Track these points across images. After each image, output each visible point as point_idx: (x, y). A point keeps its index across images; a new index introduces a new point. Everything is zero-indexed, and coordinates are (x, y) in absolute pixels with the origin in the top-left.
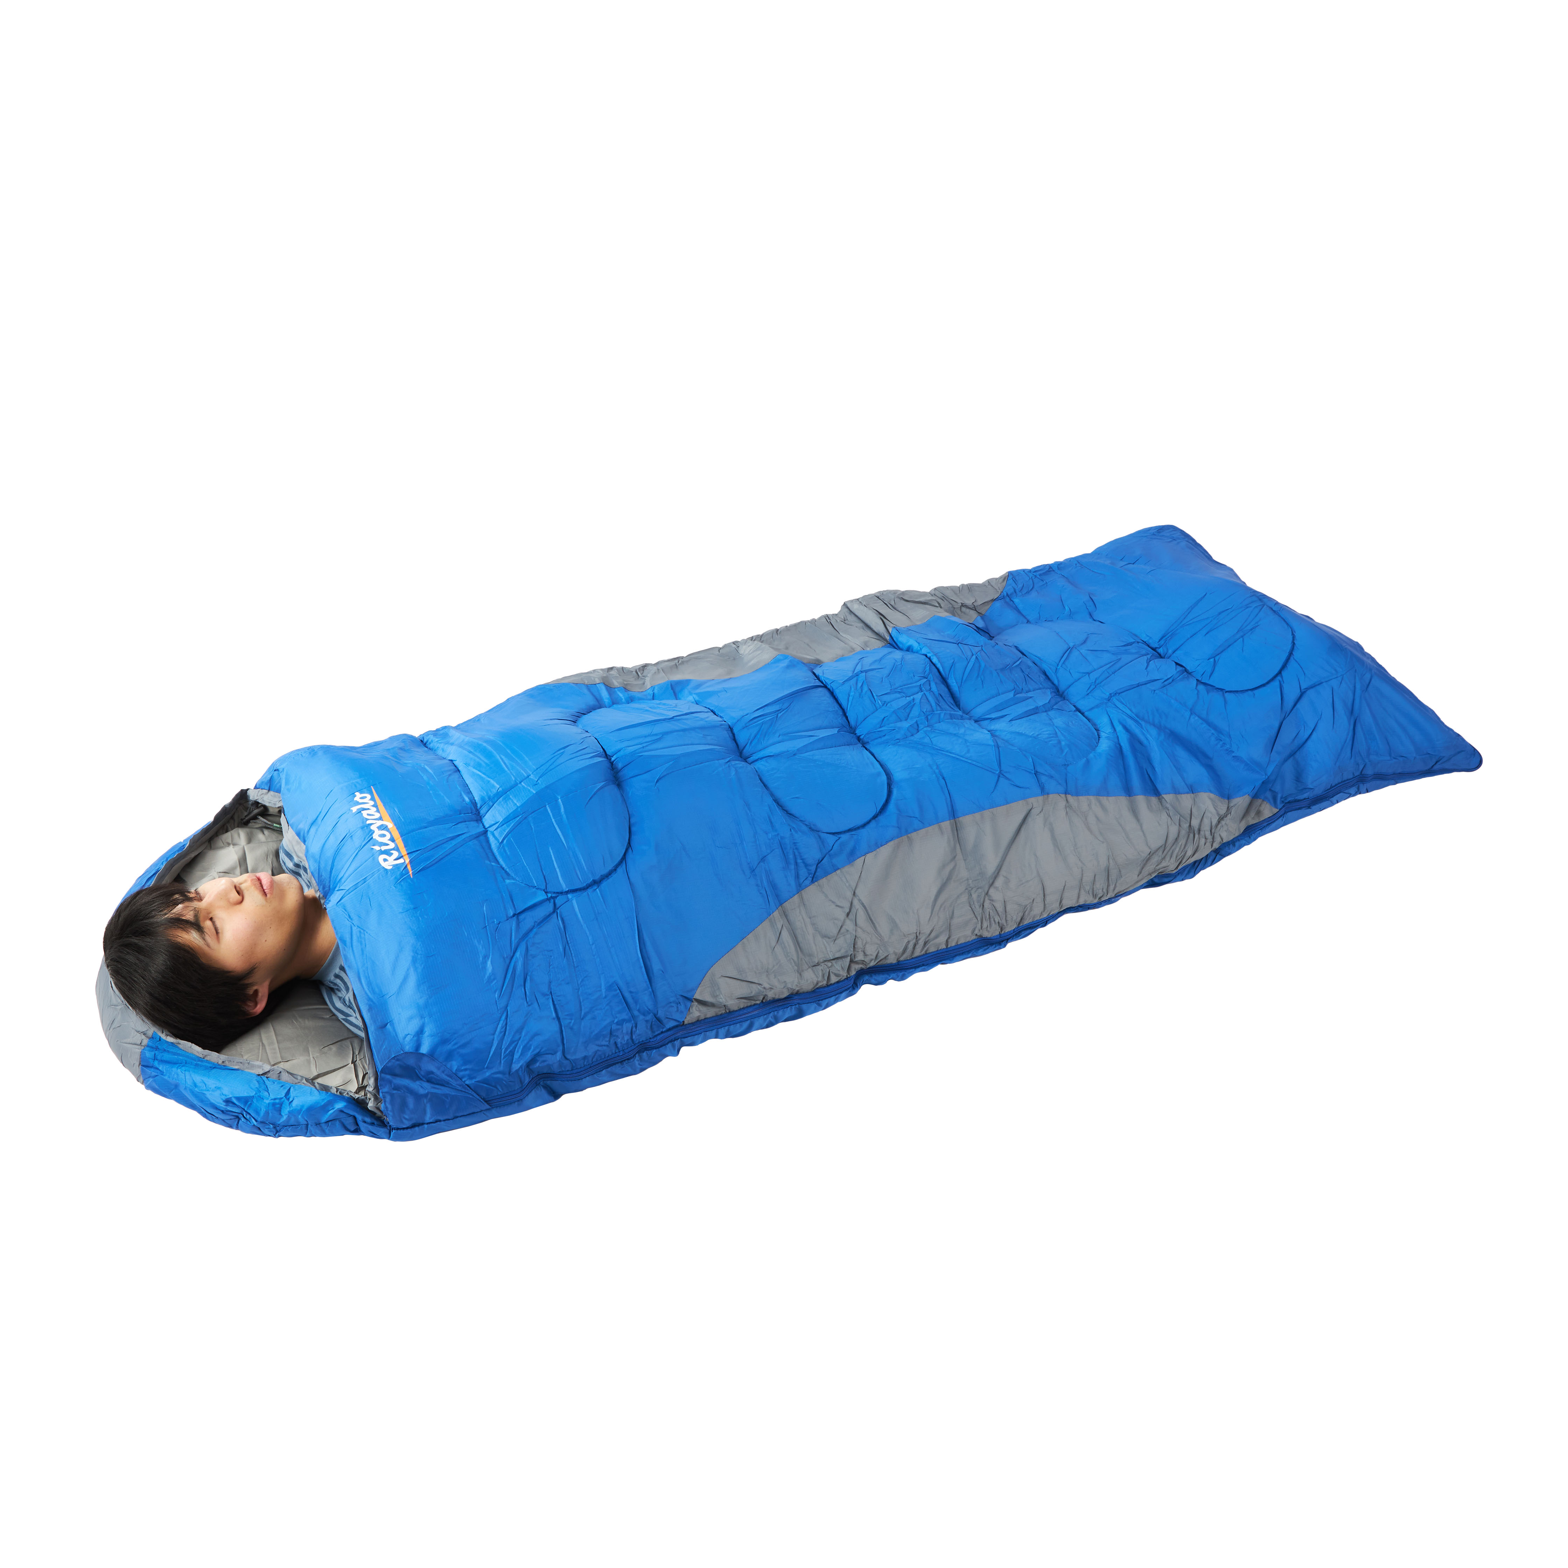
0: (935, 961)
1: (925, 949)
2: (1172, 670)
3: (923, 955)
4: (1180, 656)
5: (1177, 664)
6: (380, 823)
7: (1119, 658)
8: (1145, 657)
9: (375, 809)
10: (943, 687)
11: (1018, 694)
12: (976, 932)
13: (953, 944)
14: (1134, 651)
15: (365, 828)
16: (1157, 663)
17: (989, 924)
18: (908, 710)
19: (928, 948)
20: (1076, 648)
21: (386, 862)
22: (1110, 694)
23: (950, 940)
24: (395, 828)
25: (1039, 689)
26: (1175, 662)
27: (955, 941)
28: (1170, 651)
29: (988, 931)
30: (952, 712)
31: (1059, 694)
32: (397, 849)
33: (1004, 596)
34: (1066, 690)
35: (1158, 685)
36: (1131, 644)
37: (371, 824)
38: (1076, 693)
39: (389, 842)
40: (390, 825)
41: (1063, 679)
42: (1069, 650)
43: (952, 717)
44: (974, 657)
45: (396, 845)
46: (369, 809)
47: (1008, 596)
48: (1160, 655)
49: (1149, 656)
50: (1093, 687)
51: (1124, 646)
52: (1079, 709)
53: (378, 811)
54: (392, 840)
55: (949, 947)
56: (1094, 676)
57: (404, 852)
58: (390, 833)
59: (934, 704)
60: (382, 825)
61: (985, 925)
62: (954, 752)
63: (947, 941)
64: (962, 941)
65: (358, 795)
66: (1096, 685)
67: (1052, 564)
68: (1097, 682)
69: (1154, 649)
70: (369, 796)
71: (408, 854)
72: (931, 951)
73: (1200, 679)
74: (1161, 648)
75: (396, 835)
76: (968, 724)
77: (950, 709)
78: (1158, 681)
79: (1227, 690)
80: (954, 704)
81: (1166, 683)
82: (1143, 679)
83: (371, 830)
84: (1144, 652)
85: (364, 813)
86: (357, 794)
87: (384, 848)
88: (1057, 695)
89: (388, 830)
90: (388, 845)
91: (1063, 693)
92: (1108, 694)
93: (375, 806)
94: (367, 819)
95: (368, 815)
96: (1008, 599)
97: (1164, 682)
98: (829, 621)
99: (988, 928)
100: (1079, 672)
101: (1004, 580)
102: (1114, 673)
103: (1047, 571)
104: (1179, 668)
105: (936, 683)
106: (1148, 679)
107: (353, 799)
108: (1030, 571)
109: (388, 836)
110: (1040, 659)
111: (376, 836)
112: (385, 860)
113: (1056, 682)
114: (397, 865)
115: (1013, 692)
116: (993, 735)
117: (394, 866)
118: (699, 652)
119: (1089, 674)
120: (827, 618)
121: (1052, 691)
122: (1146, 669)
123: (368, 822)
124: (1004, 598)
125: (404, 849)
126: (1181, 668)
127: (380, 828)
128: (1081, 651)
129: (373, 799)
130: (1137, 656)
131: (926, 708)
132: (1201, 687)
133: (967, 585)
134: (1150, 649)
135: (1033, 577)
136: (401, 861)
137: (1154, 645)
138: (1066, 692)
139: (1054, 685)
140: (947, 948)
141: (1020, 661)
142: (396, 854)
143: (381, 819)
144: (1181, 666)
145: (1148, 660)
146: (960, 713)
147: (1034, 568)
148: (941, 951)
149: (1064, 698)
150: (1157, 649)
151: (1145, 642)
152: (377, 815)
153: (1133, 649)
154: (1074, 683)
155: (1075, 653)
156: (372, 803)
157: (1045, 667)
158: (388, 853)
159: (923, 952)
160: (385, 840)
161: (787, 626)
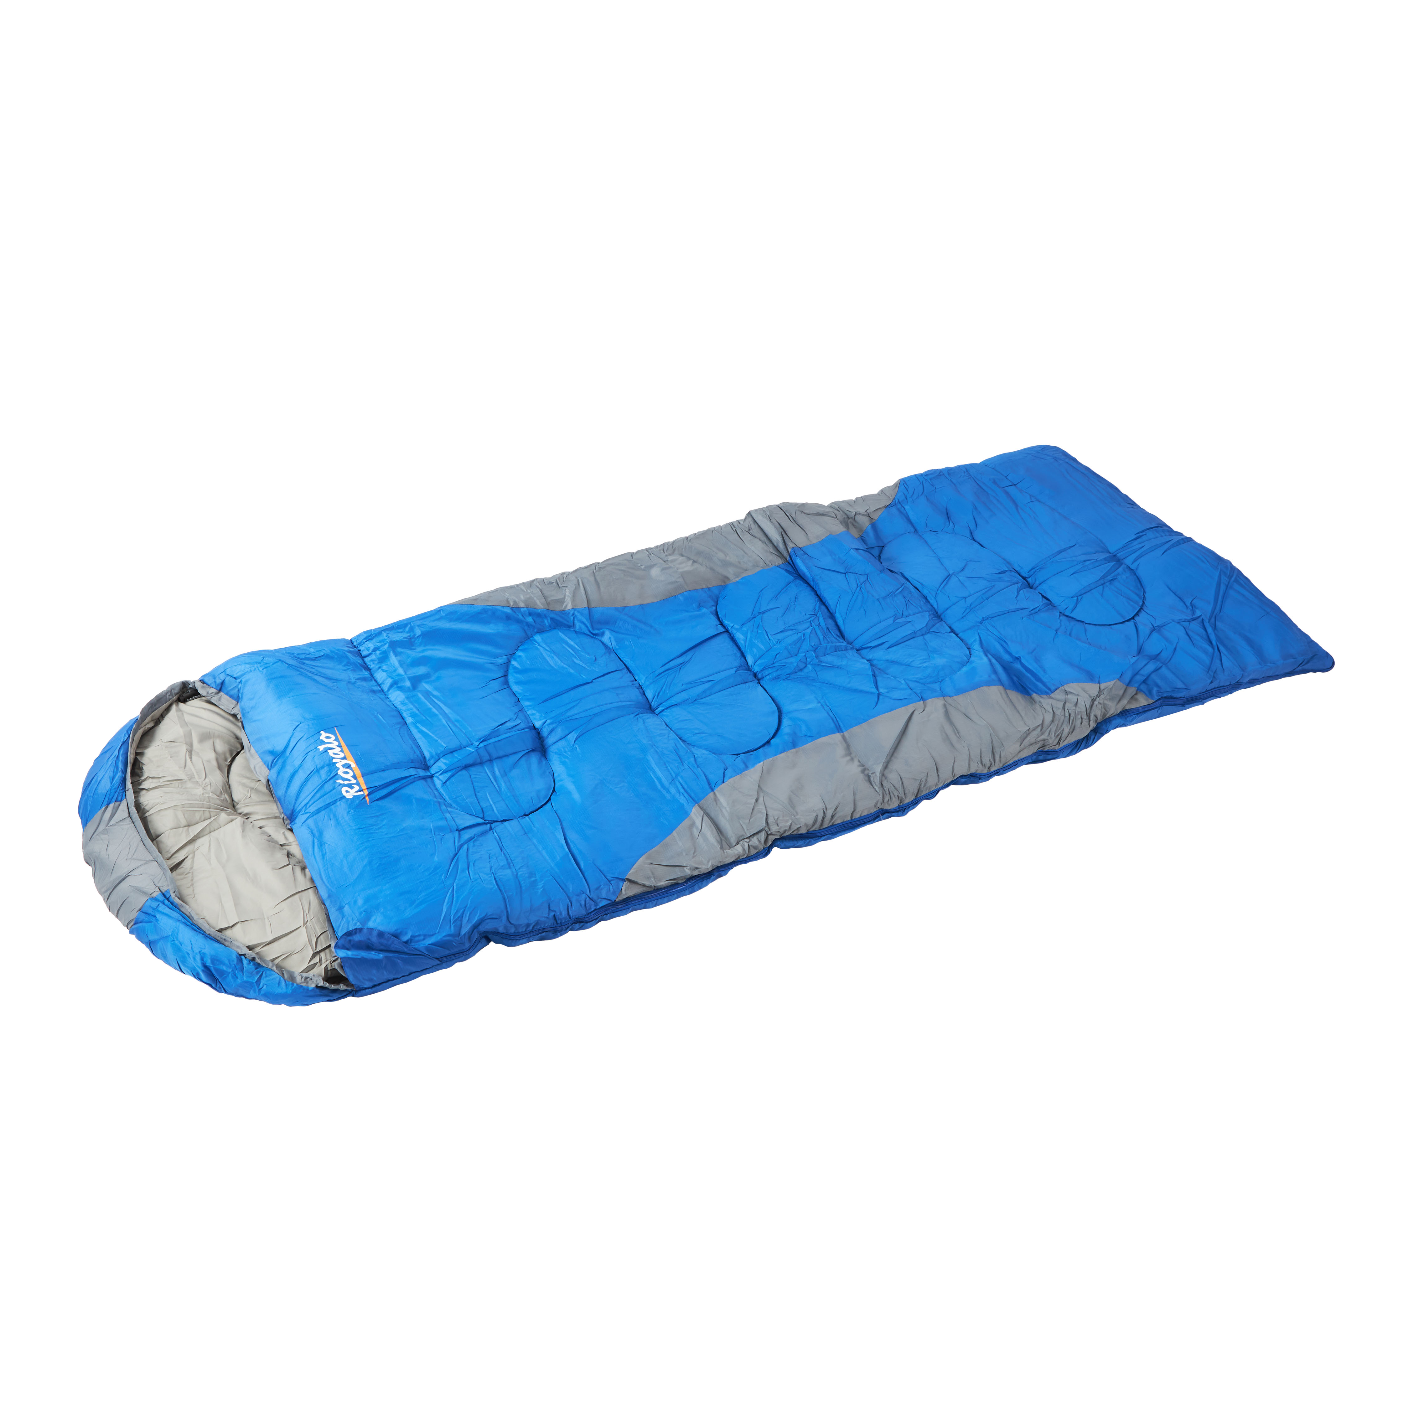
0: (842, 830)
1: (833, 821)
2: (1039, 602)
3: (831, 826)
4: (1044, 588)
5: (1043, 596)
6: (344, 762)
7: (993, 585)
8: (1016, 586)
9: (339, 749)
10: (830, 622)
11: (898, 619)
12: (879, 805)
13: (858, 816)
14: (1007, 579)
15: (332, 765)
16: (1025, 593)
17: (889, 798)
18: (798, 645)
19: (835, 820)
20: (955, 575)
21: (348, 793)
22: (983, 618)
23: (854, 813)
24: (357, 768)
25: (919, 613)
26: (1042, 595)
27: (860, 813)
28: (1037, 583)
29: (889, 805)
30: (838, 644)
31: (938, 616)
32: (358, 784)
33: (896, 503)
34: (944, 612)
35: (1026, 612)
36: (1004, 572)
37: (337, 763)
38: (952, 616)
39: (352, 779)
40: (353, 765)
41: (940, 603)
42: (949, 577)
43: (836, 649)
44: (859, 588)
45: (358, 781)
46: (334, 749)
47: (900, 503)
48: (1029, 584)
49: (1019, 585)
50: (968, 611)
51: (999, 573)
52: (955, 631)
53: (342, 751)
54: (355, 777)
55: (854, 818)
56: (969, 600)
57: (364, 787)
58: (353, 771)
59: (821, 637)
60: (346, 764)
61: (886, 800)
62: (836, 684)
63: (852, 814)
64: (865, 813)
65: (323, 735)
66: (971, 609)
67: (943, 469)
68: (972, 606)
69: (1024, 578)
70: (333, 737)
71: (367, 789)
72: (837, 823)
73: (1063, 612)
74: (1030, 578)
75: (358, 773)
76: (851, 654)
77: (836, 641)
78: (1027, 609)
79: (1087, 622)
80: (840, 636)
81: (1033, 612)
82: (1013, 607)
83: (336, 767)
84: (1015, 580)
85: (331, 752)
86: (322, 732)
87: (346, 782)
88: (935, 617)
89: (351, 769)
90: (350, 780)
91: (941, 615)
92: (981, 618)
93: (339, 746)
94: (333, 758)
95: (334, 753)
96: (899, 506)
97: (1032, 610)
98: (734, 529)
99: (889, 802)
100: (957, 597)
101: (896, 486)
102: (987, 599)
103: (937, 475)
104: (1045, 601)
105: (824, 619)
106: (1018, 606)
107: (319, 738)
108: (921, 475)
109: (351, 774)
110: (922, 584)
111: (340, 773)
112: (347, 792)
113: (935, 606)
114: (357, 796)
115: (893, 618)
116: (872, 665)
117: (354, 796)
118: (614, 557)
119: (965, 598)
120: (732, 526)
121: (931, 613)
122: (1016, 598)
123: (334, 761)
124: (895, 504)
125: (364, 785)
126: (1047, 601)
127: (344, 766)
128: (960, 578)
129: (337, 740)
130: (1010, 584)
131: (814, 642)
132: (1062, 618)
133: (861, 497)
134: (1020, 578)
135: (924, 482)
136: (361, 793)
137: (1025, 575)
138: (944, 614)
139: (934, 608)
140: (851, 819)
141: (903, 587)
142: (357, 788)
143: (345, 758)
144: (1047, 599)
145: (1019, 589)
146: (845, 644)
147: (925, 472)
148: (846, 823)
149: (942, 619)
150: (1027, 579)
151: (1017, 571)
152: (342, 755)
153: (1006, 577)
154: (951, 606)
155: (954, 579)
156: (337, 743)
157: (925, 592)
158: (350, 786)
159: (831, 824)
160: (349, 776)
161: (695, 534)
